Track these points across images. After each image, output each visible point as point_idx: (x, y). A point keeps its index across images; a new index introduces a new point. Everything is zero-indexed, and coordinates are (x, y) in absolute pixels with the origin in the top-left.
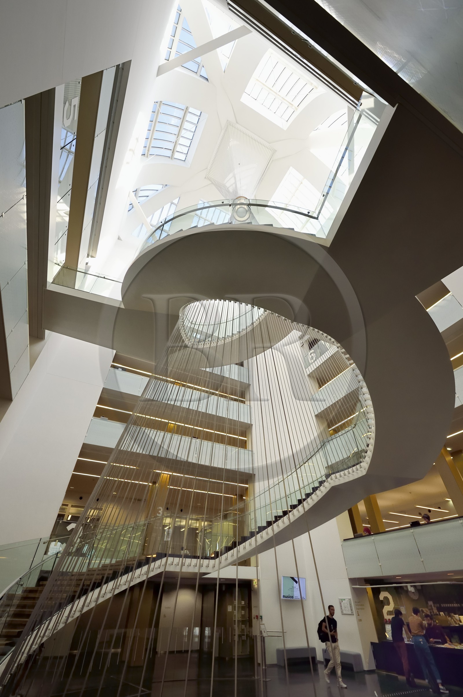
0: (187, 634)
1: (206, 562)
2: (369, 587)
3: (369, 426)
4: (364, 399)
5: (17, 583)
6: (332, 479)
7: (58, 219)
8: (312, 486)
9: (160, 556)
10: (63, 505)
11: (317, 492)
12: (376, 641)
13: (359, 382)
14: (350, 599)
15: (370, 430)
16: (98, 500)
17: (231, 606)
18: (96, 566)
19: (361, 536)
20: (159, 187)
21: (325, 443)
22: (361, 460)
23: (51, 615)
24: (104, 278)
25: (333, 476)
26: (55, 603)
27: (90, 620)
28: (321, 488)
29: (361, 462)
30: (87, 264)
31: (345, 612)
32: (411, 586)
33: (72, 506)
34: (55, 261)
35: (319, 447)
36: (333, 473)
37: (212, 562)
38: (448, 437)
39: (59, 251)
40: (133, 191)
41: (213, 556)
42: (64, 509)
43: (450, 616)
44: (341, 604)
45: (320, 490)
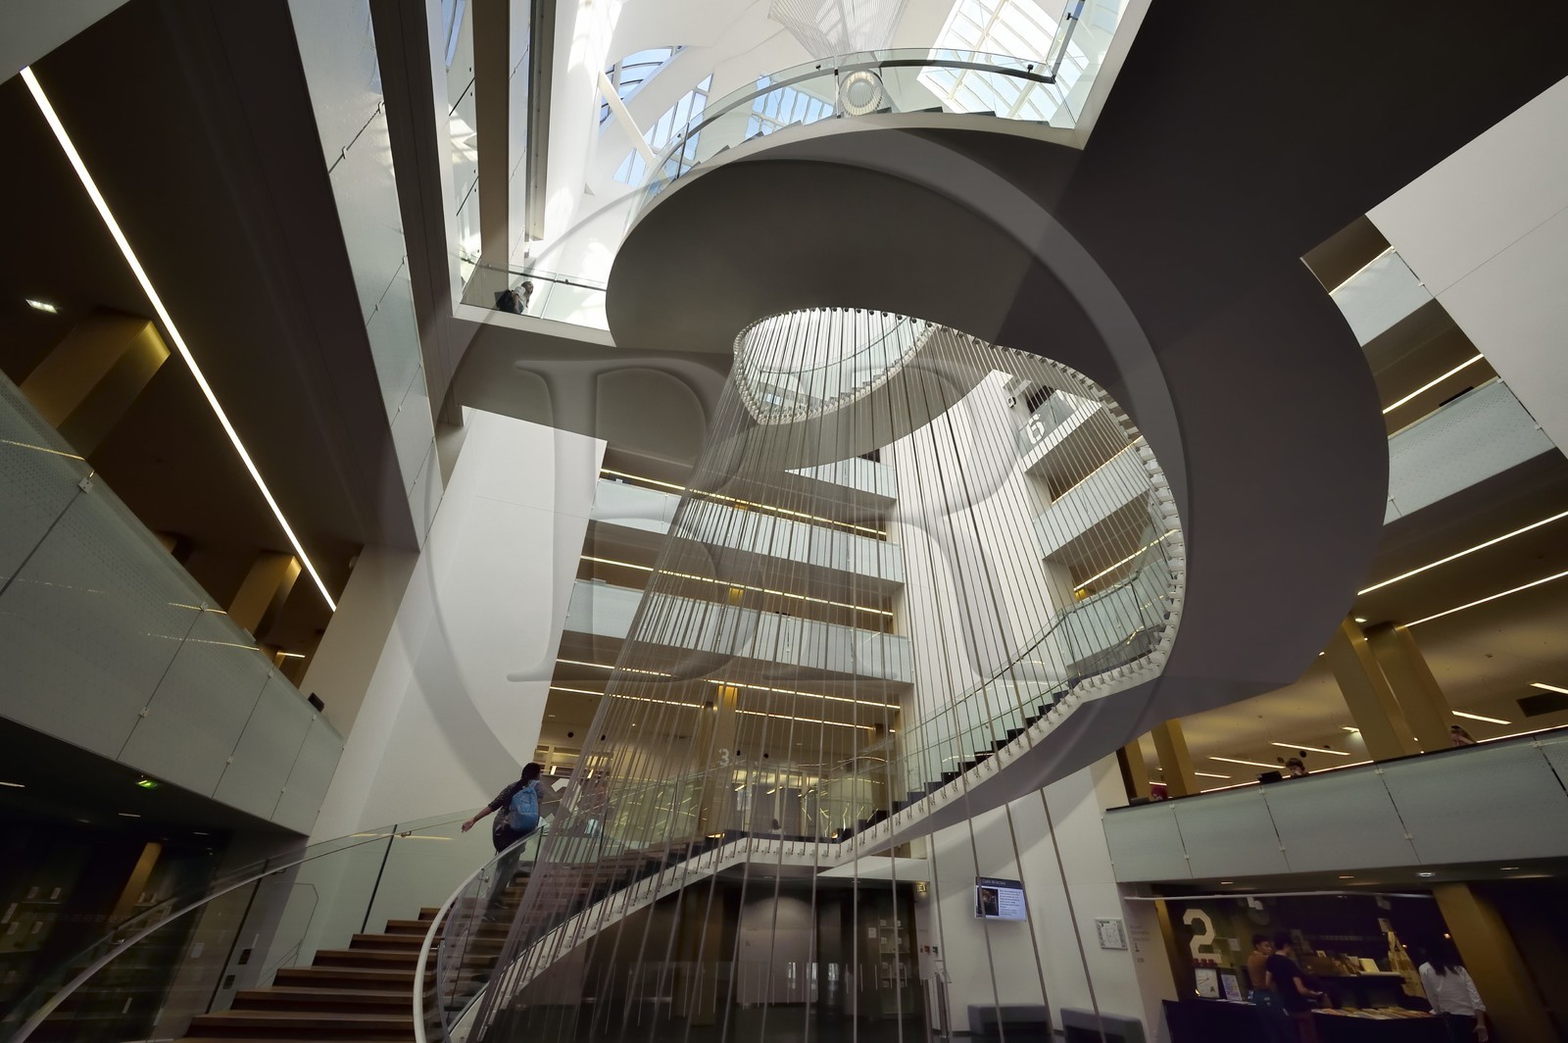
0: (794, 977)
1: (823, 847)
2: (1160, 901)
3: (1170, 572)
4: (1160, 515)
5: (477, 877)
6: (1082, 688)
7: (456, 159)
8: (1038, 703)
9: (733, 836)
10: (539, 748)
11: (1051, 714)
12: (1174, 997)
13: (1151, 476)
14: (1119, 922)
15: (1173, 582)
16: (603, 738)
17: (874, 929)
18: (614, 853)
19: (1145, 802)
20: (664, 55)
21: (1068, 614)
22: (1151, 647)
23: (544, 932)
24: (567, 282)
25: (1086, 682)
26: (549, 915)
27: (617, 944)
28: (1060, 706)
29: (1150, 652)
30: (526, 255)
31: (1107, 945)
32: (1256, 899)
33: (556, 750)
34: (461, 255)
35: (1054, 623)
36: (1086, 677)
37: (834, 848)
38: (1360, 593)
39: (467, 231)
40: (608, 70)
41: (836, 836)
42: (542, 755)
43: (1338, 958)
44: (1099, 929)
45: (1056, 711)
